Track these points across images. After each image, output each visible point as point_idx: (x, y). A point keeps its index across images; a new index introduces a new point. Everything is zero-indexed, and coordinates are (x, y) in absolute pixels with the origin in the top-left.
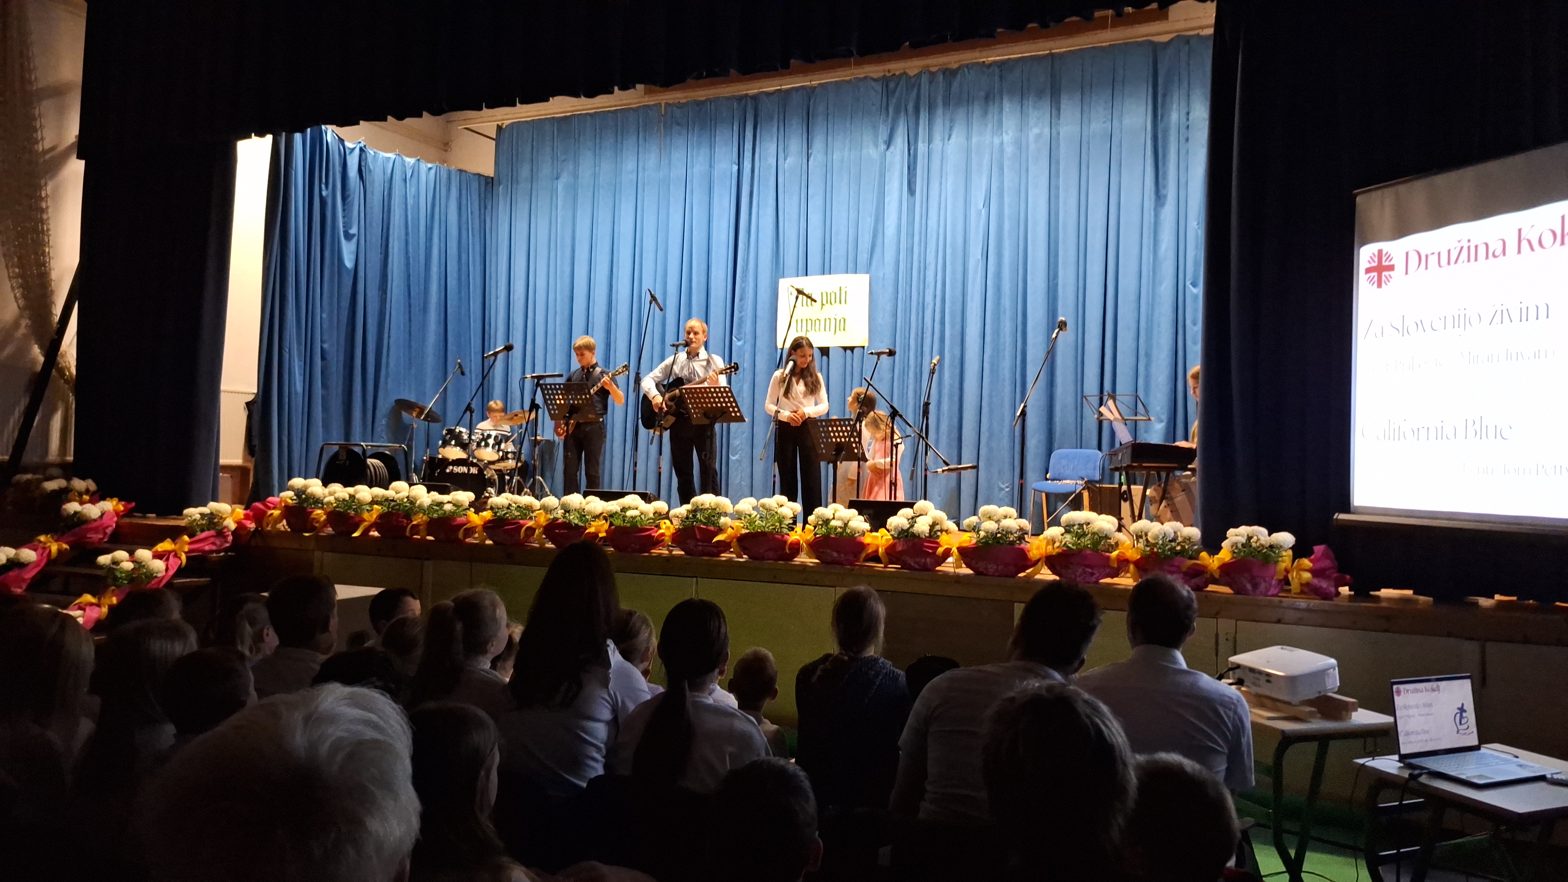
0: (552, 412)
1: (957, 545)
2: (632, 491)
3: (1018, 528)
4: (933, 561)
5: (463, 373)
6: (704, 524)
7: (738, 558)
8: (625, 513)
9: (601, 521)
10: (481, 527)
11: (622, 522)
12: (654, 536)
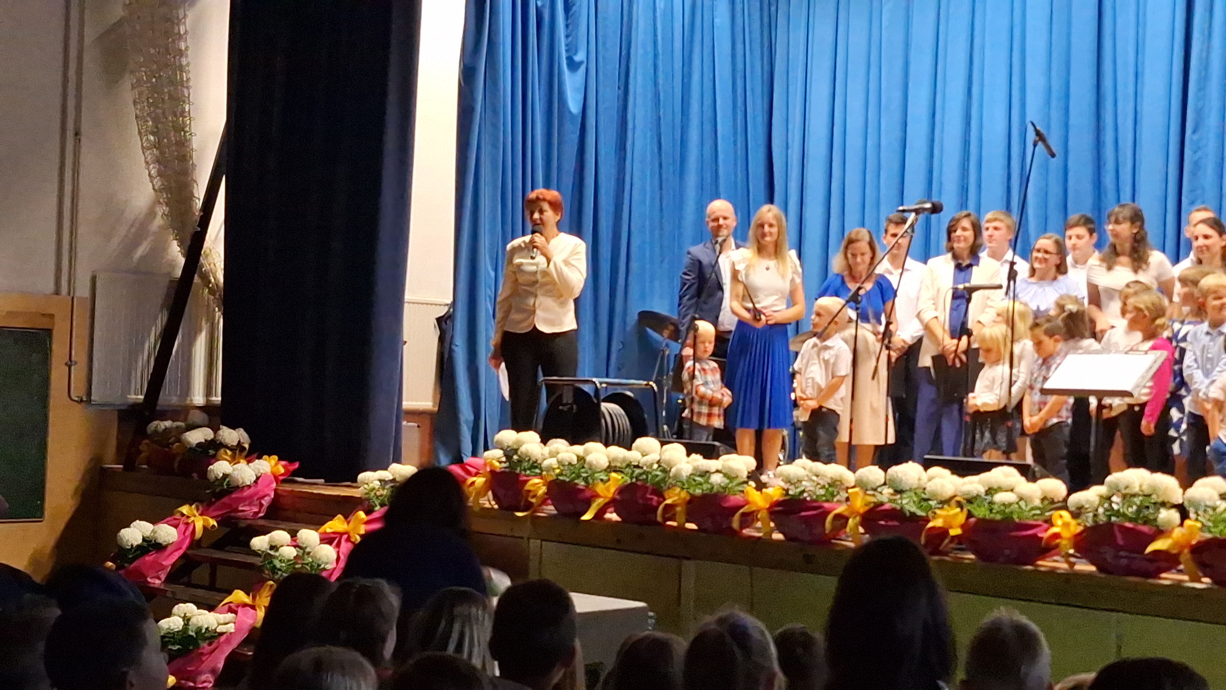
6: (1131, 520)
7: (1192, 580)
8: (992, 497)
9: (952, 509)
10: (765, 511)
11: (988, 512)
12: (1042, 538)
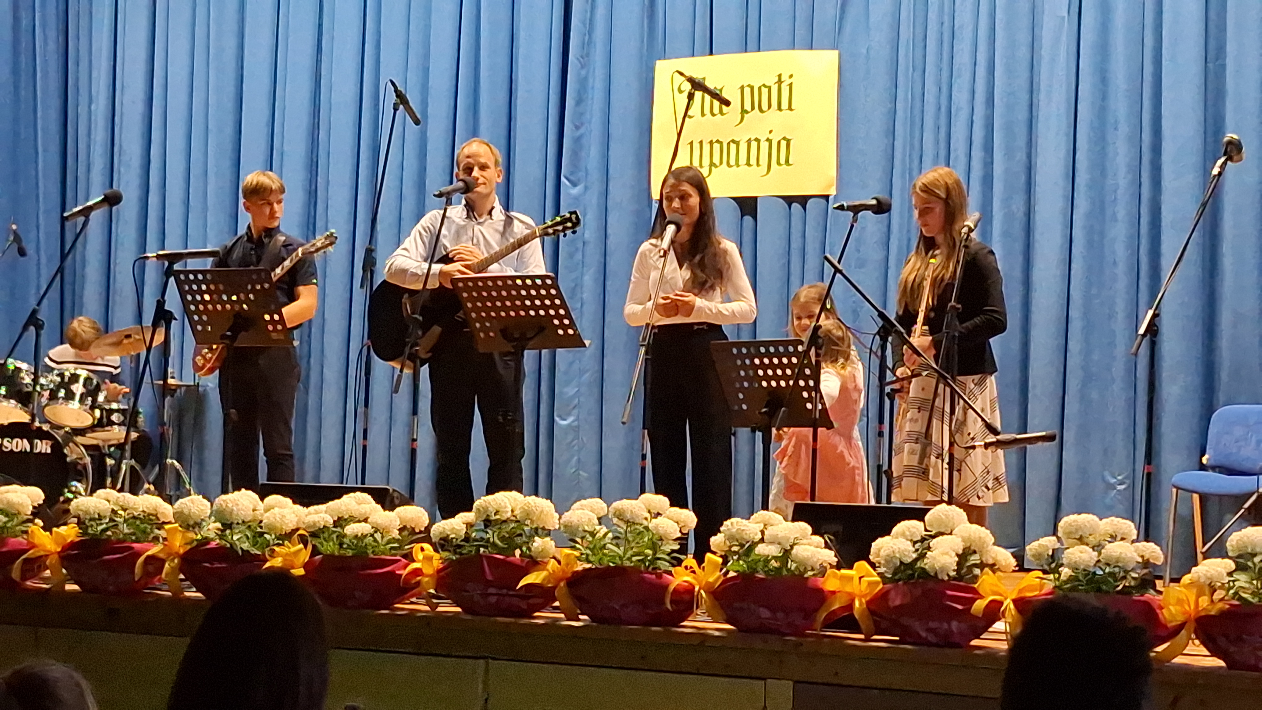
0: (199, 328)
1: (1014, 597)
2: (359, 485)
3: (1140, 560)
4: (963, 626)
5: (22, 252)
6: (501, 551)
7: (568, 620)
8: (343, 528)
9: (294, 545)
10: (56, 556)
11: (337, 547)
12: (401, 575)
